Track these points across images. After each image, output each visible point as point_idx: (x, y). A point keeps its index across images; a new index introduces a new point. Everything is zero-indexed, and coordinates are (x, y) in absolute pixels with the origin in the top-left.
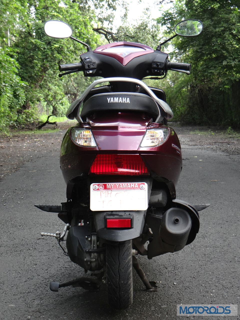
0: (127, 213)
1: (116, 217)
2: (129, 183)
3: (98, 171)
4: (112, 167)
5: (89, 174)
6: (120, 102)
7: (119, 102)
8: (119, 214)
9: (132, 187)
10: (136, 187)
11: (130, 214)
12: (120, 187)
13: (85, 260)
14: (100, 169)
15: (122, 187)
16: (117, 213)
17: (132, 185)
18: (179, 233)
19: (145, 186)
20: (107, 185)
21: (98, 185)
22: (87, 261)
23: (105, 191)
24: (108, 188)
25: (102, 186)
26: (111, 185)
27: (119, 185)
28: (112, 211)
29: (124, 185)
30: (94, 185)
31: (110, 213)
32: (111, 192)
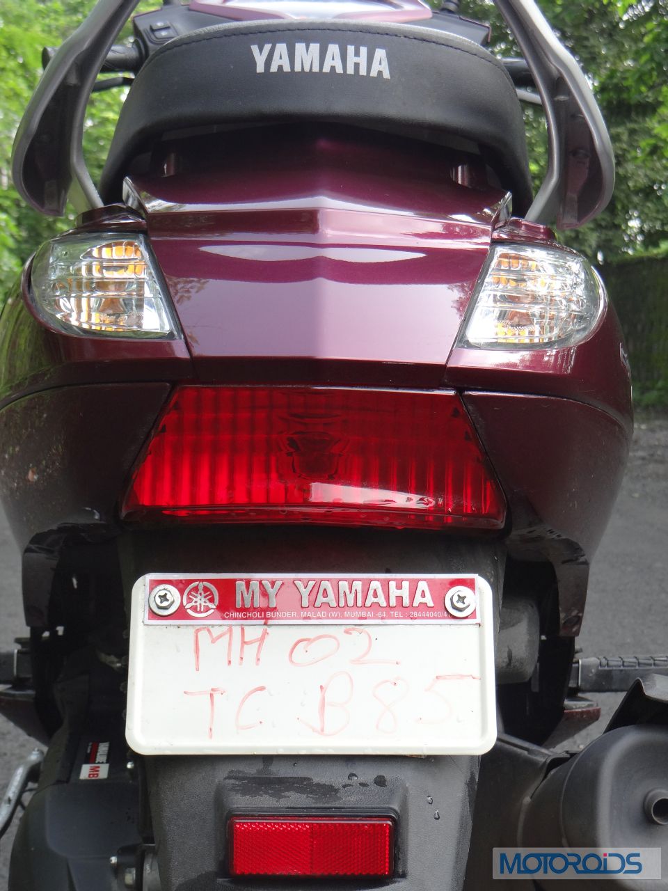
0: (367, 774)
2: (376, 580)
3: (185, 500)
4: (274, 475)
5: (129, 515)
6: (333, 68)
7: (326, 69)
8: (316, 780)
9: (393, 602)
10: (418, 599)
11: (380, 781)
12: (321, 599)
14: (194, 481)
15: (333, 604)
16: (301, 771)
17: (394, 592)
20: (240, 586)
21: (181, 586)
23: (220, 626)
24: (243, 609)
25: (206, 589)
26: (267, 584)
27: (317, 585)
29: (344, 586)
30: (153, 584)
31: (252, 770)
32: (265, 633)
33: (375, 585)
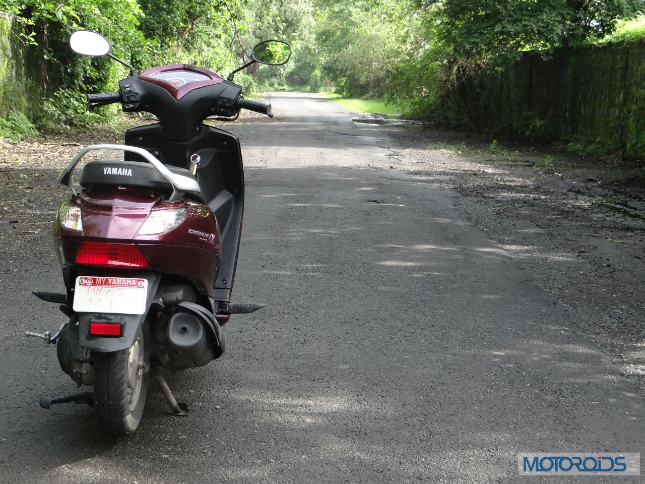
0: (119, 317)
1: (104, 321)
4: (102, 259)
5: (76, 264)
6: (120, 174)
7: (118, 174)
9: (127, 284)
10: (133, 283)
11: (121, 319)
13: (74, 371)
15: (115, 283)
16: (107, 316)
17: (128, 282)
18: (186, 345)
19: (145, 283)
20: (97, 279)
21: (86, 279)
22: (76, 373)
23: (93, 287)
24: (98, 284)
25: (91, 280)
26: (102, 279)
27: (113, 280)
28: (100, 313)
29: (118, 280)
30: (81, 278)
32: (102, 289)
33: (124, 280)
